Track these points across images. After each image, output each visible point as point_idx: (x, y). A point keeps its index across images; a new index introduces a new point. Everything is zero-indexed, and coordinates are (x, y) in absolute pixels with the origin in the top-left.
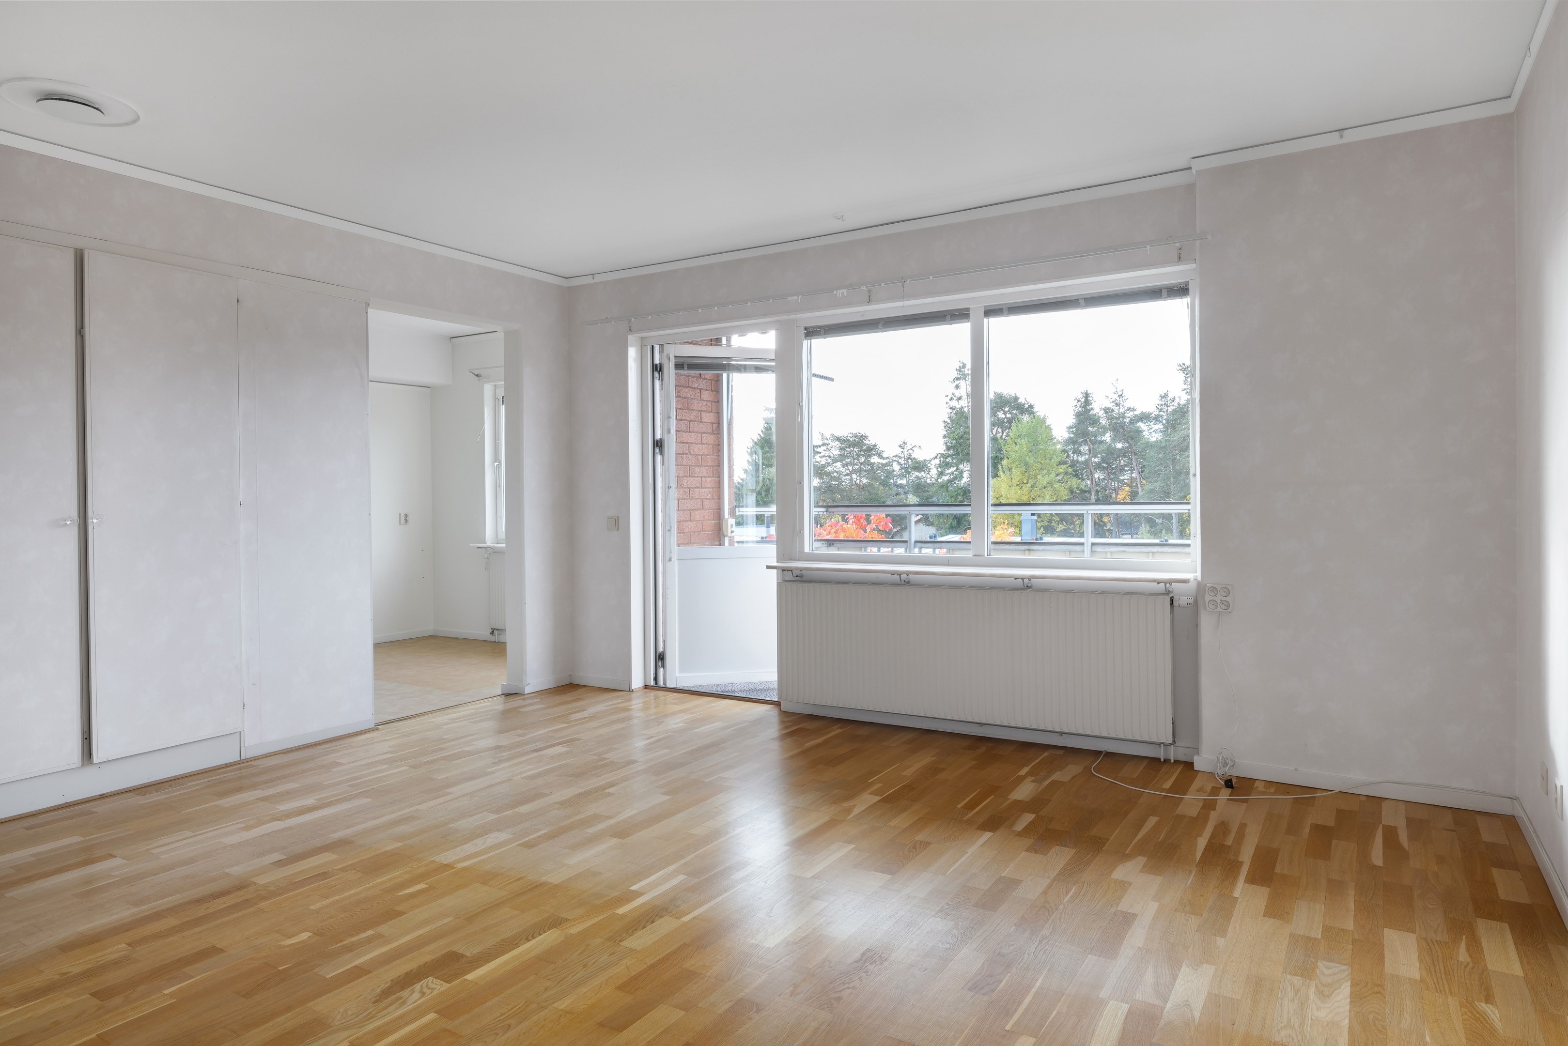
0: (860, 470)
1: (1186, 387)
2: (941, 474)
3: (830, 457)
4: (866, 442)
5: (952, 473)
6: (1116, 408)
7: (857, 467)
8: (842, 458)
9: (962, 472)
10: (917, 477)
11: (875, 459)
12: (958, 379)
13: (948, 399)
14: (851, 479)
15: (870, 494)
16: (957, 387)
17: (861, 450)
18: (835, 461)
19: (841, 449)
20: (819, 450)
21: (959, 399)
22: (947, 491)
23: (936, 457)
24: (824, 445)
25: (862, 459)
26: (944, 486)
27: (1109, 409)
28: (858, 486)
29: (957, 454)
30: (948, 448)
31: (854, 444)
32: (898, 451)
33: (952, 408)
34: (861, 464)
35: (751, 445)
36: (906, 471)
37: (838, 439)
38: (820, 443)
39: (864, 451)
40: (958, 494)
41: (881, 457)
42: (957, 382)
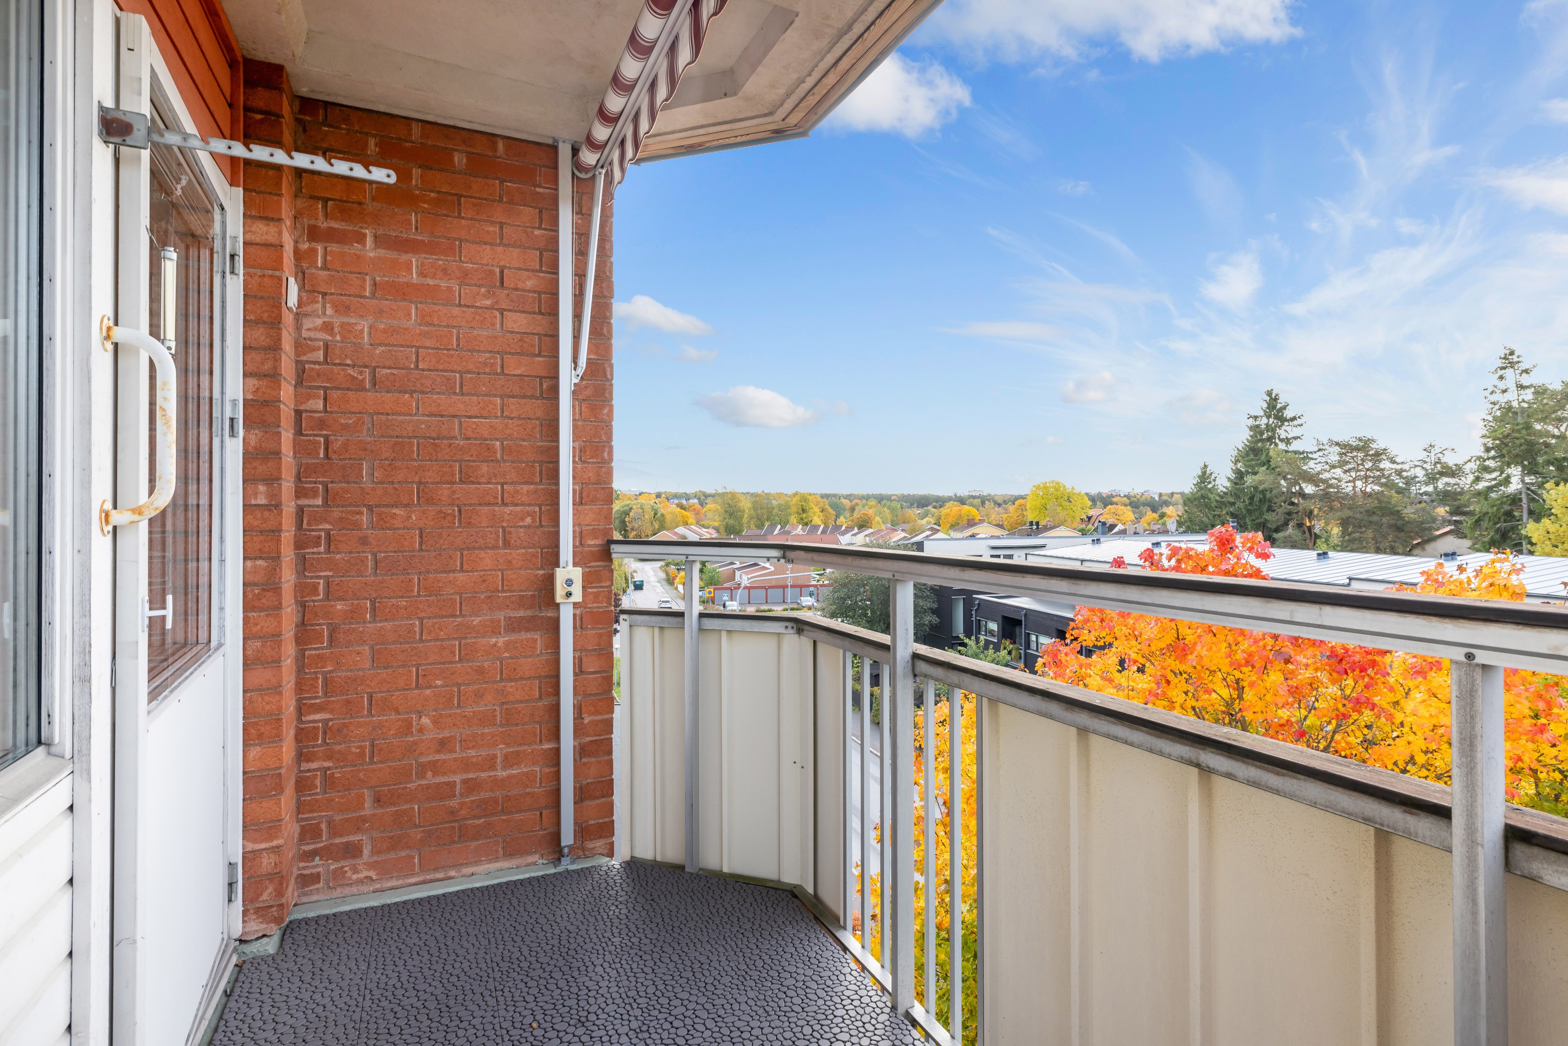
0: (1366, 477)
2: (1477, 479)
3: (1327, 463)
4: (1374, 446)
5: (1495, 479)
7: (1362, 473)
8: (1341, 464)
9: (1509, 477)
10: (1447, 484)
11: (1385, 465)
12: (1504, 368)
13: (1487, 393)
14: (1354, 487)
15: (1380, 501)
16: (1501, 378)
17: (1367, 455)
18: (1333, 467)
19: (1341, 454)
20: (1314, 456)
21: (1504, 391)
22: (1486, 499)
23: (1470, 461)
24: (1320, 450)
25: (1369, 465)
26: (1484, 494)
28: (1364, 493)
29: (1503, 456)
30: (1488, 450)
31: (1357, 449)
32: (1423, 455)
33: (1494, 403)
34: (1368, 470)
35: (1235, 453)
36: (1432, 478)
37: (1337, 444)
38: (1316, 449)
39: (1372, 455)
40: (1502, 503)
41: (1393, 462)
42: (1500, 373)
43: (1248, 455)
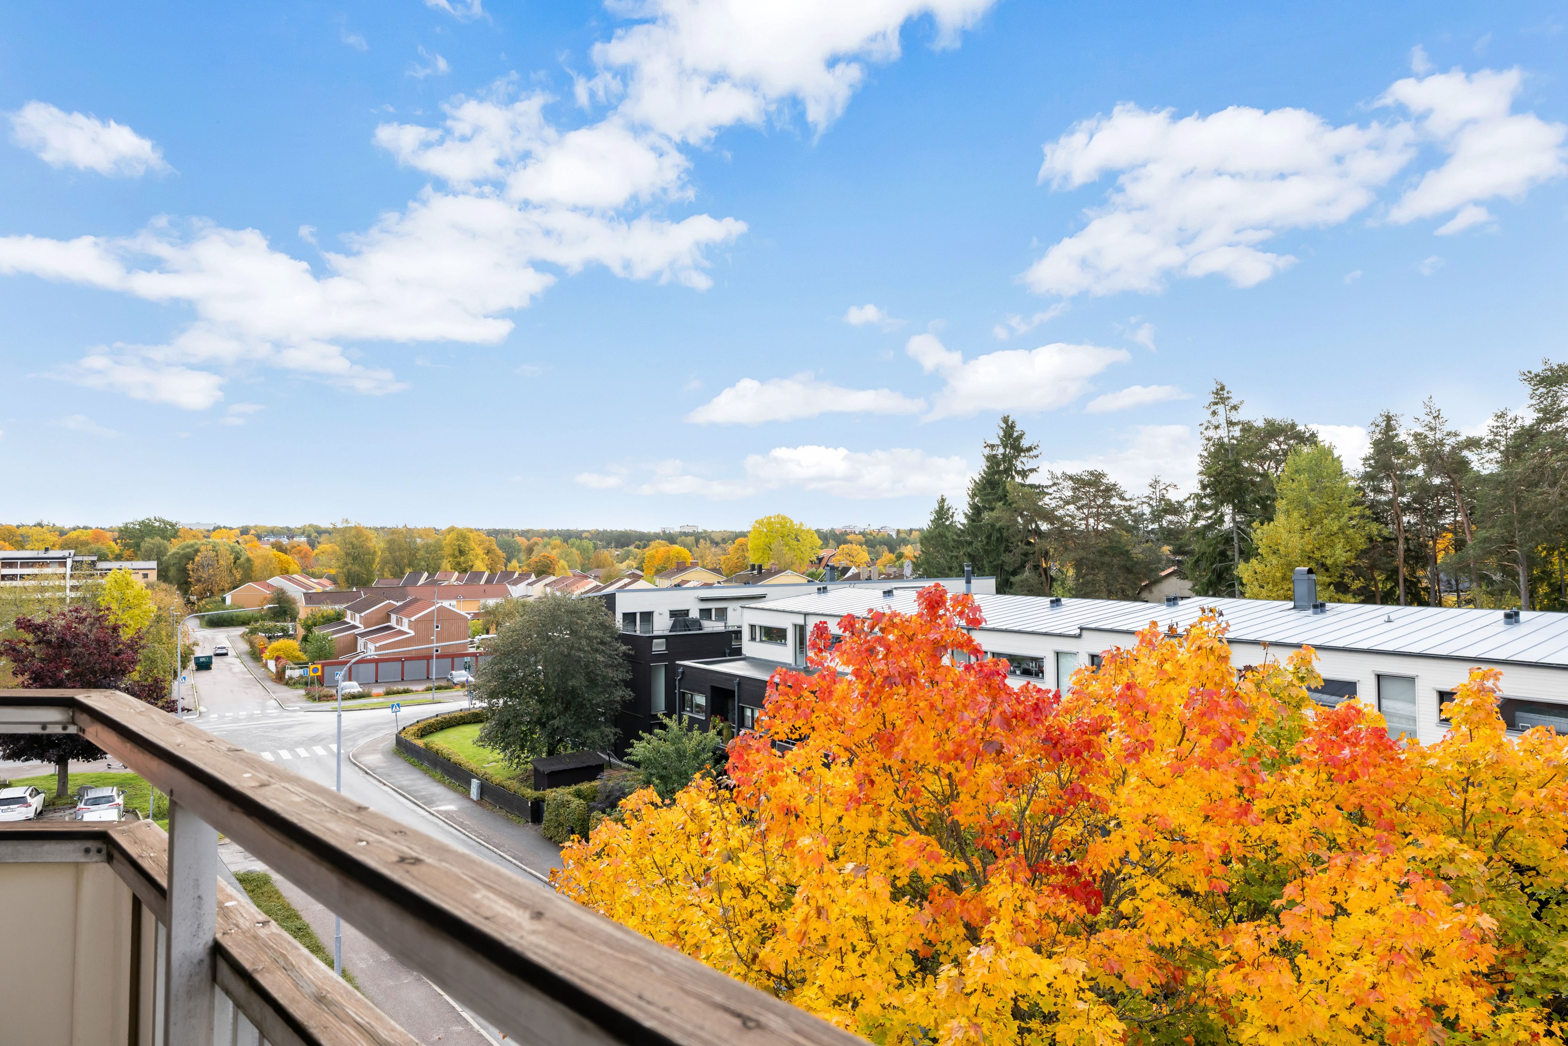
0: (1098, 515)
1: (1533, 402)
2: (1196, 518)
3: (1061, 498)
4: (1105, 481)
5: (1210, 518)
6: (1431, 435)
7: (1095, 510)
8: (1074, 500)
9: (1222, 515)
10: (1171, 522)
11: (1115, 501)
12: (1216, 404)
13: (1202, 429)
14: (1087, 525)
15: (1111, 541)
16: (1214, 413)
17: (1098, 491)
18: (1067, 503)
19: (1074, 489)
20: (1050, 491)
21: (1217, 427)
22: (1204, 538)
23: (1189, 498)
24: (1054, 484)
25: (1100, 501)
26: (1201, 533)
27: (1420, 434)
28: (1096, 531)
29: (1216, 494)
30: (1204, 487)
31: (1089, 484)
32: (1148, 491)
33: (1208, 439)
34: (1099, 506)
35: (971, 486)
36: (1157, 516)
37: (1071, 478)
38: (1050, 483)
39: (1102, 491)
40: (1218, 542)
41: (1123, 499)
42: (1214, 408)
43: (985, 489)
